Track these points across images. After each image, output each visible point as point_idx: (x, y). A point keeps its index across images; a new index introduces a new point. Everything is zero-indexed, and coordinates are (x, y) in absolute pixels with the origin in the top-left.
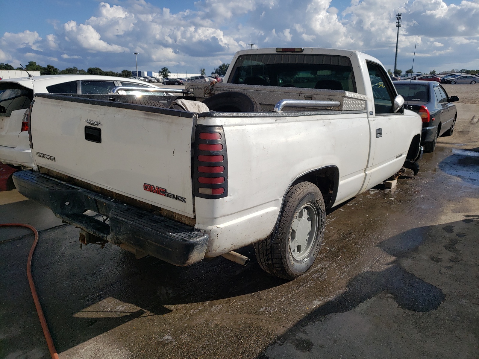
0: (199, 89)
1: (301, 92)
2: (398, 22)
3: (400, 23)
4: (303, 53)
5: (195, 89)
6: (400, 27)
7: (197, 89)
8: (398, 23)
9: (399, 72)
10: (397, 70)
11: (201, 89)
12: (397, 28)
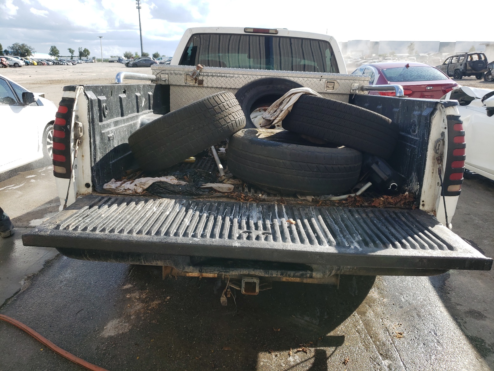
0: (176, 74)
1: (321, 77)
2: (137, 3)
3: (140, 5)
4: (278, 35)
5: (169, 75)
6: (140, 9)
7: (174, 75)
8: (138, 5)
9: (146, 55)
10: (143, 53)
11: (181, 74)
12: (138, 9)
